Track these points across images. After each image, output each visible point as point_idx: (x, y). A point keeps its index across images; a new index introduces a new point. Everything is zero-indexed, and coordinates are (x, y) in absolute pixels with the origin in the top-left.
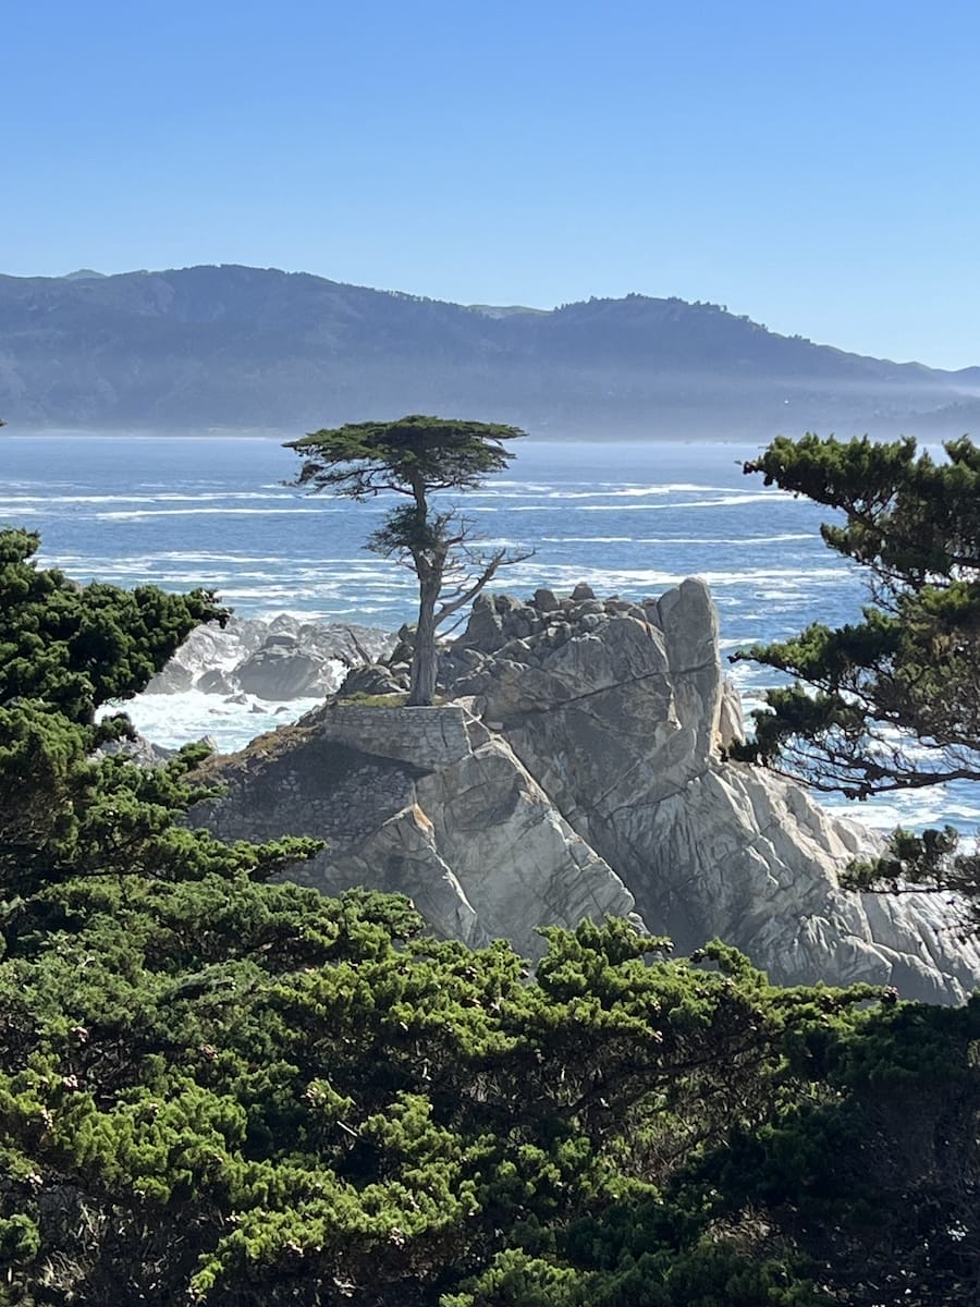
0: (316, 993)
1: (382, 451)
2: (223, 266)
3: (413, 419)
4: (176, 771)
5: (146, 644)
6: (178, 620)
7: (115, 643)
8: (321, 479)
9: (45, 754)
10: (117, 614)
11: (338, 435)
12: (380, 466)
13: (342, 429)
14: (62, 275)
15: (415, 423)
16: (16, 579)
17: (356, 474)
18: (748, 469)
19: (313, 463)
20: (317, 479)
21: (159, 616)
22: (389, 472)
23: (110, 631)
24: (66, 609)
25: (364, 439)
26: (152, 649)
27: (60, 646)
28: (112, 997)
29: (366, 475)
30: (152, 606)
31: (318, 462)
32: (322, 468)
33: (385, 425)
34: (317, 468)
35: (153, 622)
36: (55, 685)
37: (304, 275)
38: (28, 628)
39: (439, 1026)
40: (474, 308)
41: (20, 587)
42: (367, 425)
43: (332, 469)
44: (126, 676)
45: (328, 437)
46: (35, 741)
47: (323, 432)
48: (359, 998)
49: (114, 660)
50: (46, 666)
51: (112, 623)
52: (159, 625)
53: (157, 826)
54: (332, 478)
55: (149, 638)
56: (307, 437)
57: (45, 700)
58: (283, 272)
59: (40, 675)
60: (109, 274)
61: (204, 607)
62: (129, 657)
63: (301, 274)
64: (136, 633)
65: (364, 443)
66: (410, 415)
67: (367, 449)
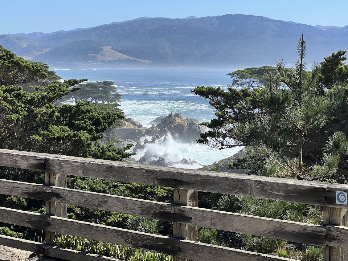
0: (133, 185)
1: (255, 76)
2: (235, 14)
3: (265, 67)
4: (125, 149)
5: (107, 122)
6: (114, 117)
7: (100, 121)
8: (238, 84)
9: (82, 140)
10: (101, 116)
11: (243, 71)
12: (255, 81)
13: (245, 69)
14: (184, 18)
15: (265, 68)
16: (83, 109)
17: (248, 83)
18: (192, 92)
19: (236, 79)
20: (236, 84)
21: (110, 116)
22: (258, 82)
23: (100, 119)
24: (94, 115)
25: (251, 72)
26: (108, 123)
27: (91, 122)
28: (100, 186)
29: (251, 83)
30: (109, 115)
31: (237, 79)
32: (239, 81)
33: (257, 69)
34: (237, 81)
35: (109, 117)
36: (89, 128)
37: (261, 17)
38: (86, 118)
39: (155, 192)
40: (316, 27)
41: (84, 111)
42: (252, 68)
43: (241, 81)
44: (102, 127)
45: (239, 72)
46: (80, 137)
47: (239, 70)
48: (141, 187)
49: (100, 124)
50: (88, 125)
51: (100, 118)
52: (110, 118)
53: (117, 158)
54: (241, 84)
55: (108, 121)
56: (234, 72)
57: (86, 131)
58: (254, 16)
59: (86, 127)
60: (199, 17)
61: (120, 115)
62: (103, 124)
63: (260, 16)
64: (105, 120)
65: (250, 74)
66: (264, 66)
67: (251, 76)
